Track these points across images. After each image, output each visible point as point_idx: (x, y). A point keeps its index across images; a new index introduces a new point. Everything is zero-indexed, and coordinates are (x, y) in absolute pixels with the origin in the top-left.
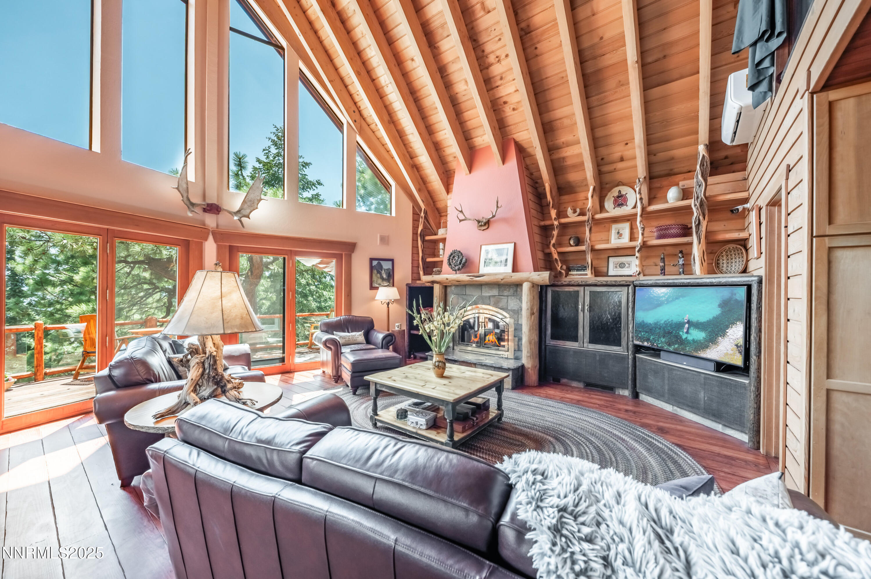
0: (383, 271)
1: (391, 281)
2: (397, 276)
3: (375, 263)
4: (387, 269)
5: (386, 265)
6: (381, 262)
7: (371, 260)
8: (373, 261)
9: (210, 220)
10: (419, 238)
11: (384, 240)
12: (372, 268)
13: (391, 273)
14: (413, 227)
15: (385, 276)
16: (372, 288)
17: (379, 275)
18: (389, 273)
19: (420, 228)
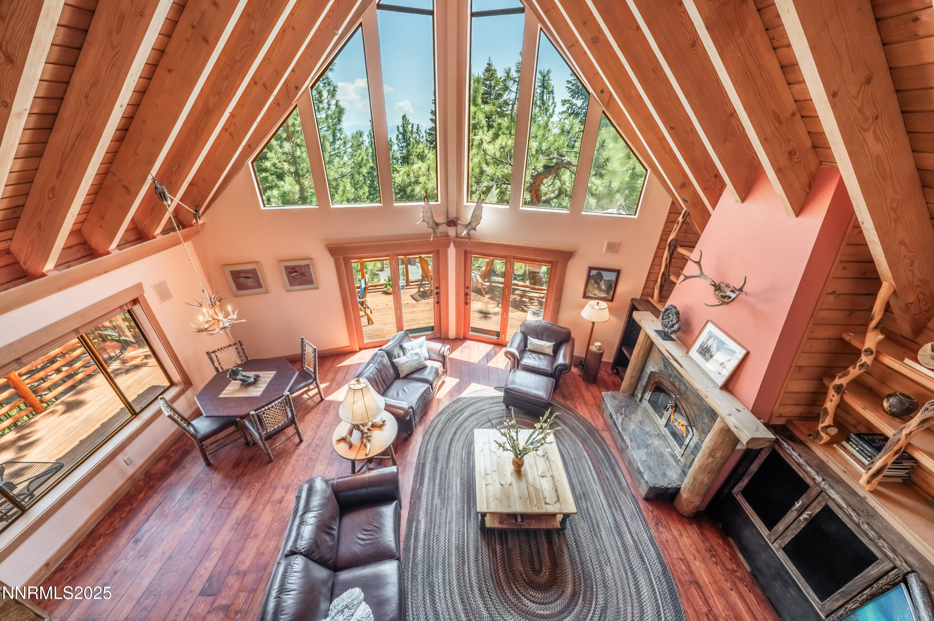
0: (603, 282)
1: (612, 293)
2: (621, 288)
3: (594, 273)
4: (608, 281)
5: (609, 276)
6: (602, 272)
7: (591, 269)
8: (592, 271)
9: (452, 231)
10: (667, 248)
11: (613, 248)
12: (589, 277)
13: (613, 285)
14: (663, 231)
15: (603, 287)
16: (585, 296)
17: (596, 285)
18: (611, 284)
19: (672, 236)
